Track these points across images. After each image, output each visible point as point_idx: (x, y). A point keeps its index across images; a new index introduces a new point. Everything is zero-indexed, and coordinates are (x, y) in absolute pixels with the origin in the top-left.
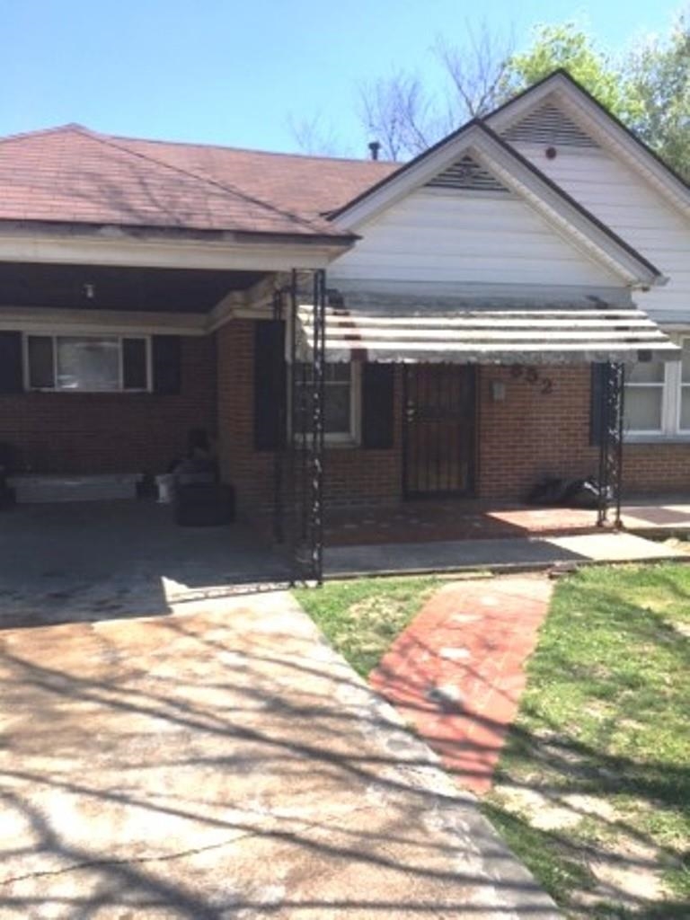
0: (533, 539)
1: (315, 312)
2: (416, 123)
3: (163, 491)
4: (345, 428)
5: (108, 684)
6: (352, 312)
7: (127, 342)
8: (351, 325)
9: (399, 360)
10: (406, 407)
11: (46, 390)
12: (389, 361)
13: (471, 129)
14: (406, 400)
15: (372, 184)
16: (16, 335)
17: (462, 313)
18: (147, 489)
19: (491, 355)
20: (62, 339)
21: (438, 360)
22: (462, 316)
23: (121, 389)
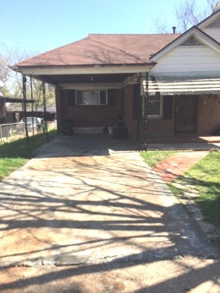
0: (209, 143)
1: (146, 82)
2: (193, 14)
3: (110, 131)
4: (158, 113)
5: (95, 166)
6: (157, 82)
7: (101, 91)
8: (157, 85)
9: (169, 94)
10: (176, 107)
11: (81, 105)
12: (166, 95)
13: (193, 29)
14: (176, 105)
15: (171, 41)
16: (74, 90)
17: (188, 81)
18: (106, 131)
19: (195, 92)
20: (84, 91)
21: (180, 94)
22: (189, 82)
23: (100, 104)
